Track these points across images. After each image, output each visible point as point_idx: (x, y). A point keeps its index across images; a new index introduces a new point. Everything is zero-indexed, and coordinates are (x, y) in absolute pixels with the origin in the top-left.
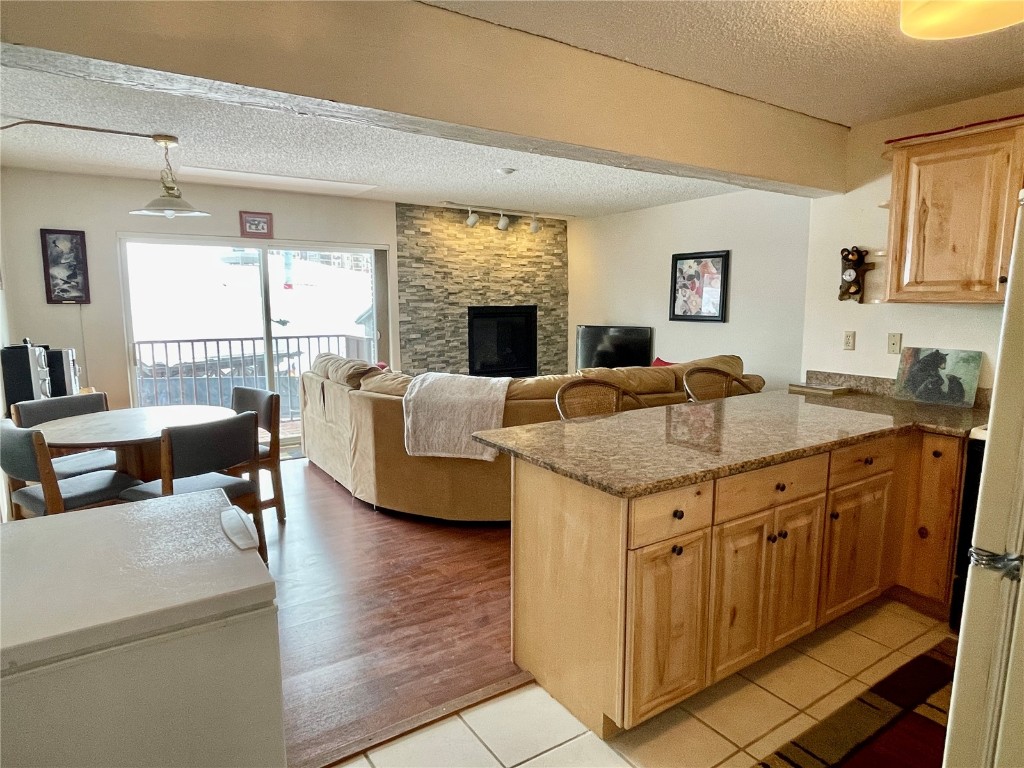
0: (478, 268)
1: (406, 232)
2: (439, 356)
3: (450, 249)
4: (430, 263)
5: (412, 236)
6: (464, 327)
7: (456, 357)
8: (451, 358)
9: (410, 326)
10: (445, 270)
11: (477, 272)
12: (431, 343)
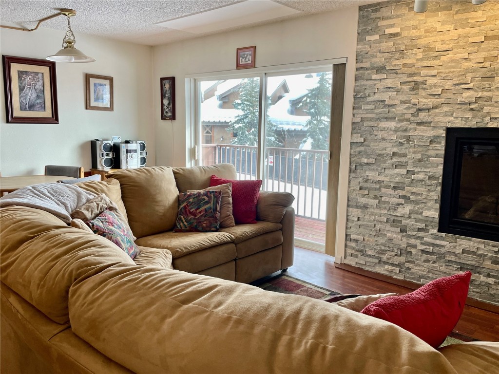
0: (473, 71)
1: (368, 38)
2: (395, 188)
3: (427, 49)
4: (395, 72)
5: (376, 42)
6: (437, 156)
7: (418, 194)
8: (413, 193)
9: (362, 148)
10: (415, 78)
11: (469, 77)
12: (387, 172)
